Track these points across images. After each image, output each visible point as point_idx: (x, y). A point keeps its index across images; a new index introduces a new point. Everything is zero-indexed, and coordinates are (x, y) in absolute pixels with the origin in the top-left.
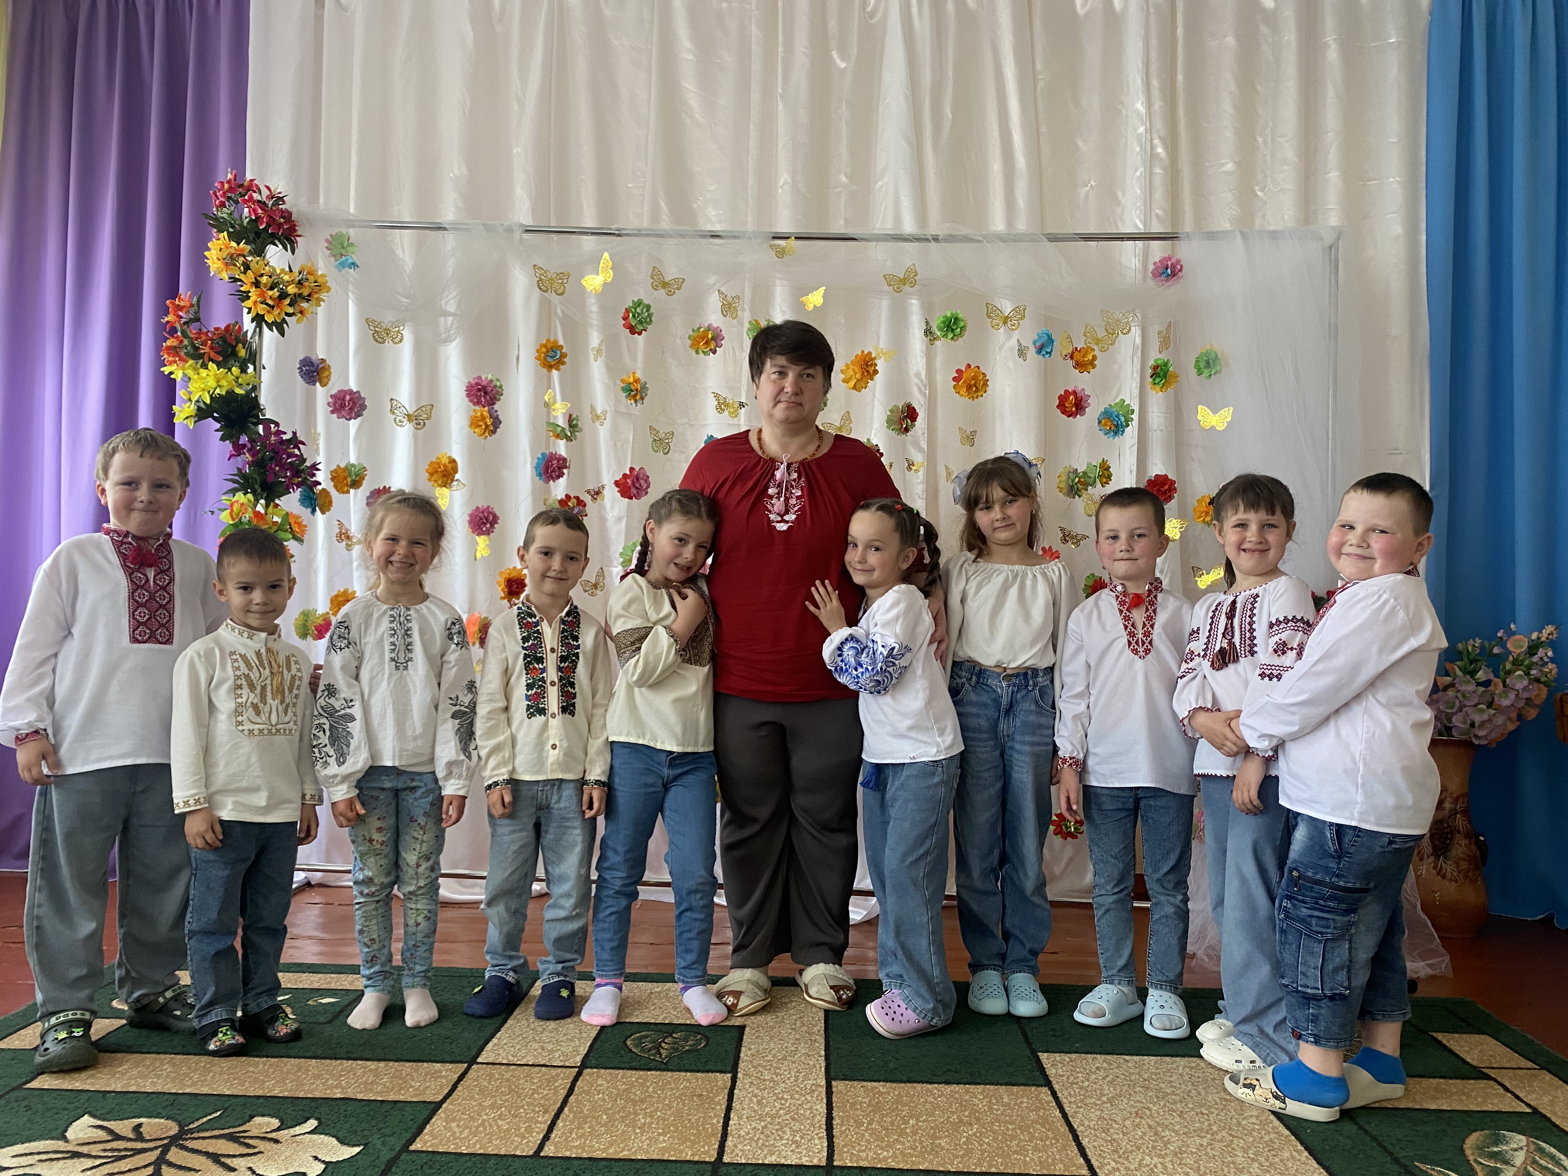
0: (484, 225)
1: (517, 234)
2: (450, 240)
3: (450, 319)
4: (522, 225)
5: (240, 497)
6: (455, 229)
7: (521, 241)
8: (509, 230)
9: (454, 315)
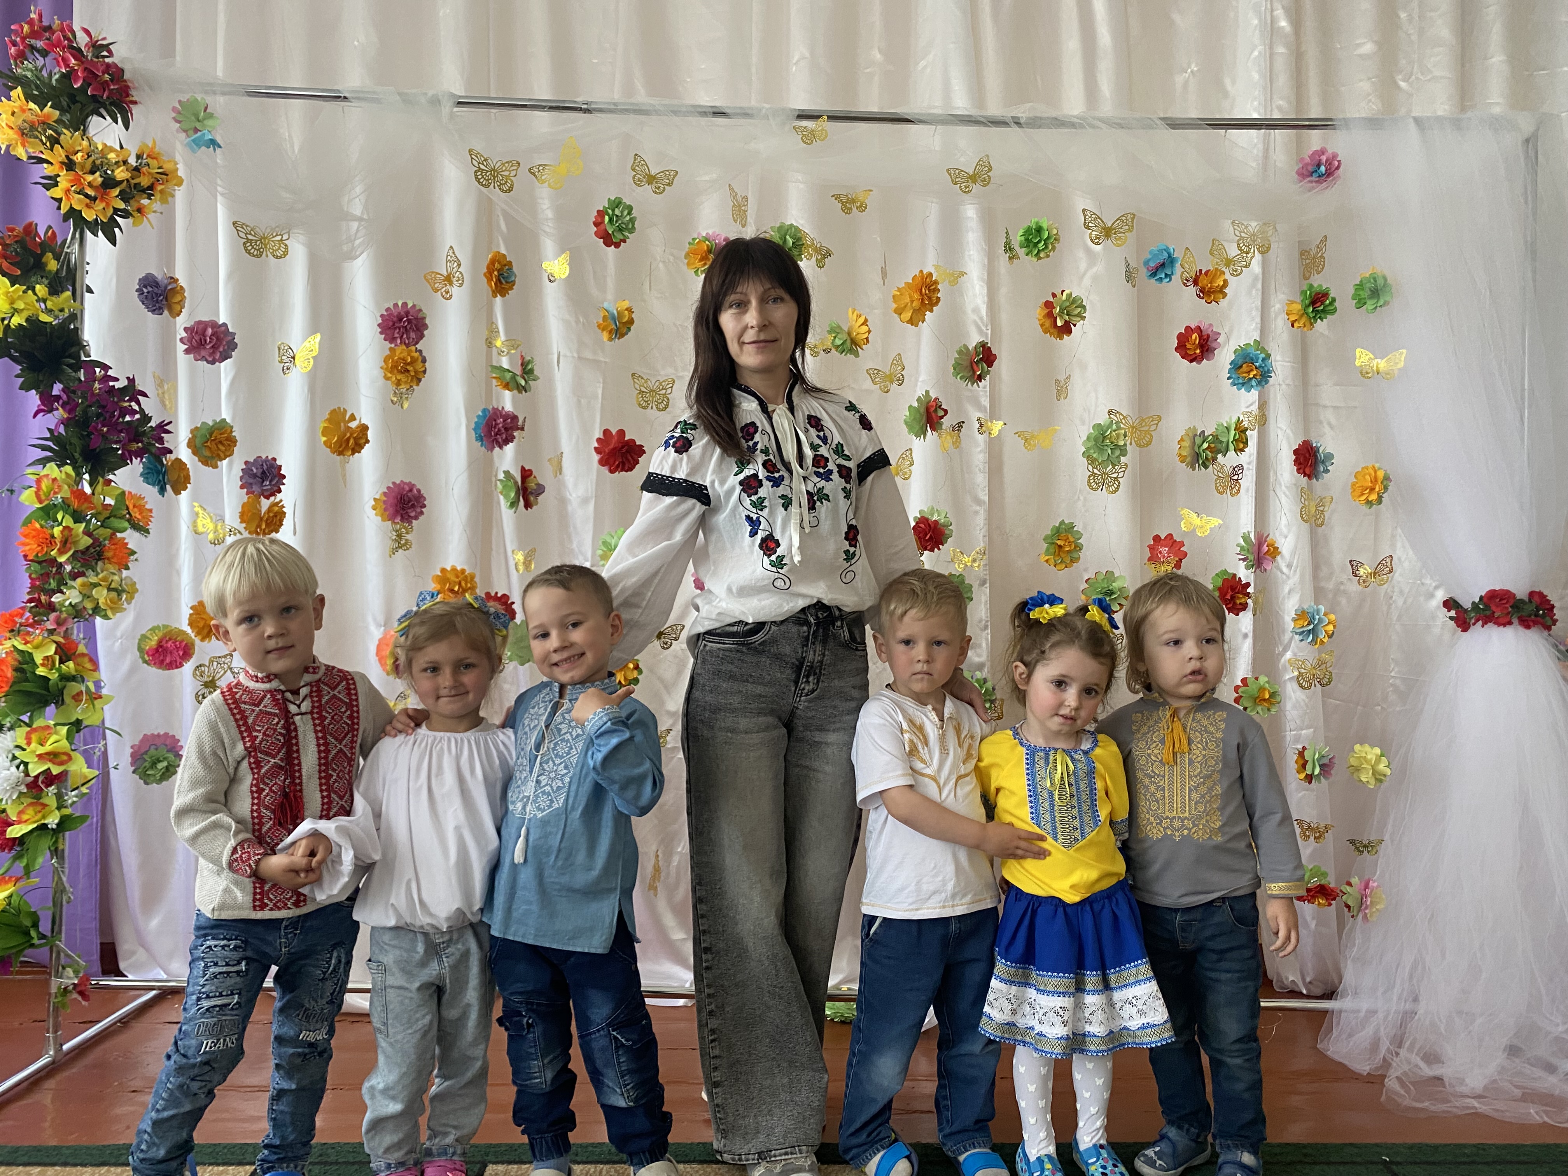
0: (400, 94)
1: (447, 108)
2: (353, 113)
3: (355, 225)
4: (453, 95)
5: (52, 470)
6: (358, 99)
7: (452, 116)
8: (435, 101)
9: (360, 219)
